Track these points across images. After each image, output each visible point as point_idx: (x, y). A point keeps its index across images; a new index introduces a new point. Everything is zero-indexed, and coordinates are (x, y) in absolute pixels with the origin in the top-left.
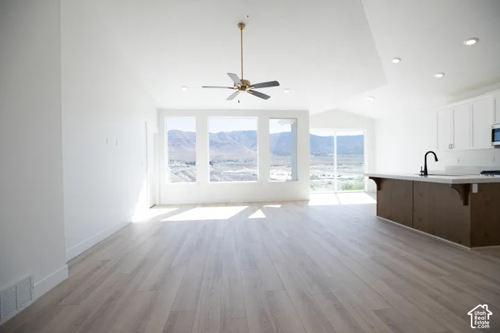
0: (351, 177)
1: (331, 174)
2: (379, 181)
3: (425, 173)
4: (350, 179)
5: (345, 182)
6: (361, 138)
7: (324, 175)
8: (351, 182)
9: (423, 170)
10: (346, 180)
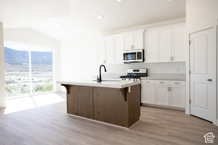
0: (40, 80)
1: (26, 78)
2: (68, 87)
3: (100, 80)
4: (40, 81)
5: (37, 84)
6: (50, 54)
7: (20, 80)
8: (41, 84)
9: (99, 78)
10: (37, 82)
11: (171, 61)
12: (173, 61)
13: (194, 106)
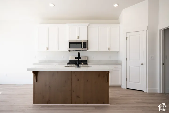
11: (108, 51)
12: (110, 51)
13: (130, 82)
